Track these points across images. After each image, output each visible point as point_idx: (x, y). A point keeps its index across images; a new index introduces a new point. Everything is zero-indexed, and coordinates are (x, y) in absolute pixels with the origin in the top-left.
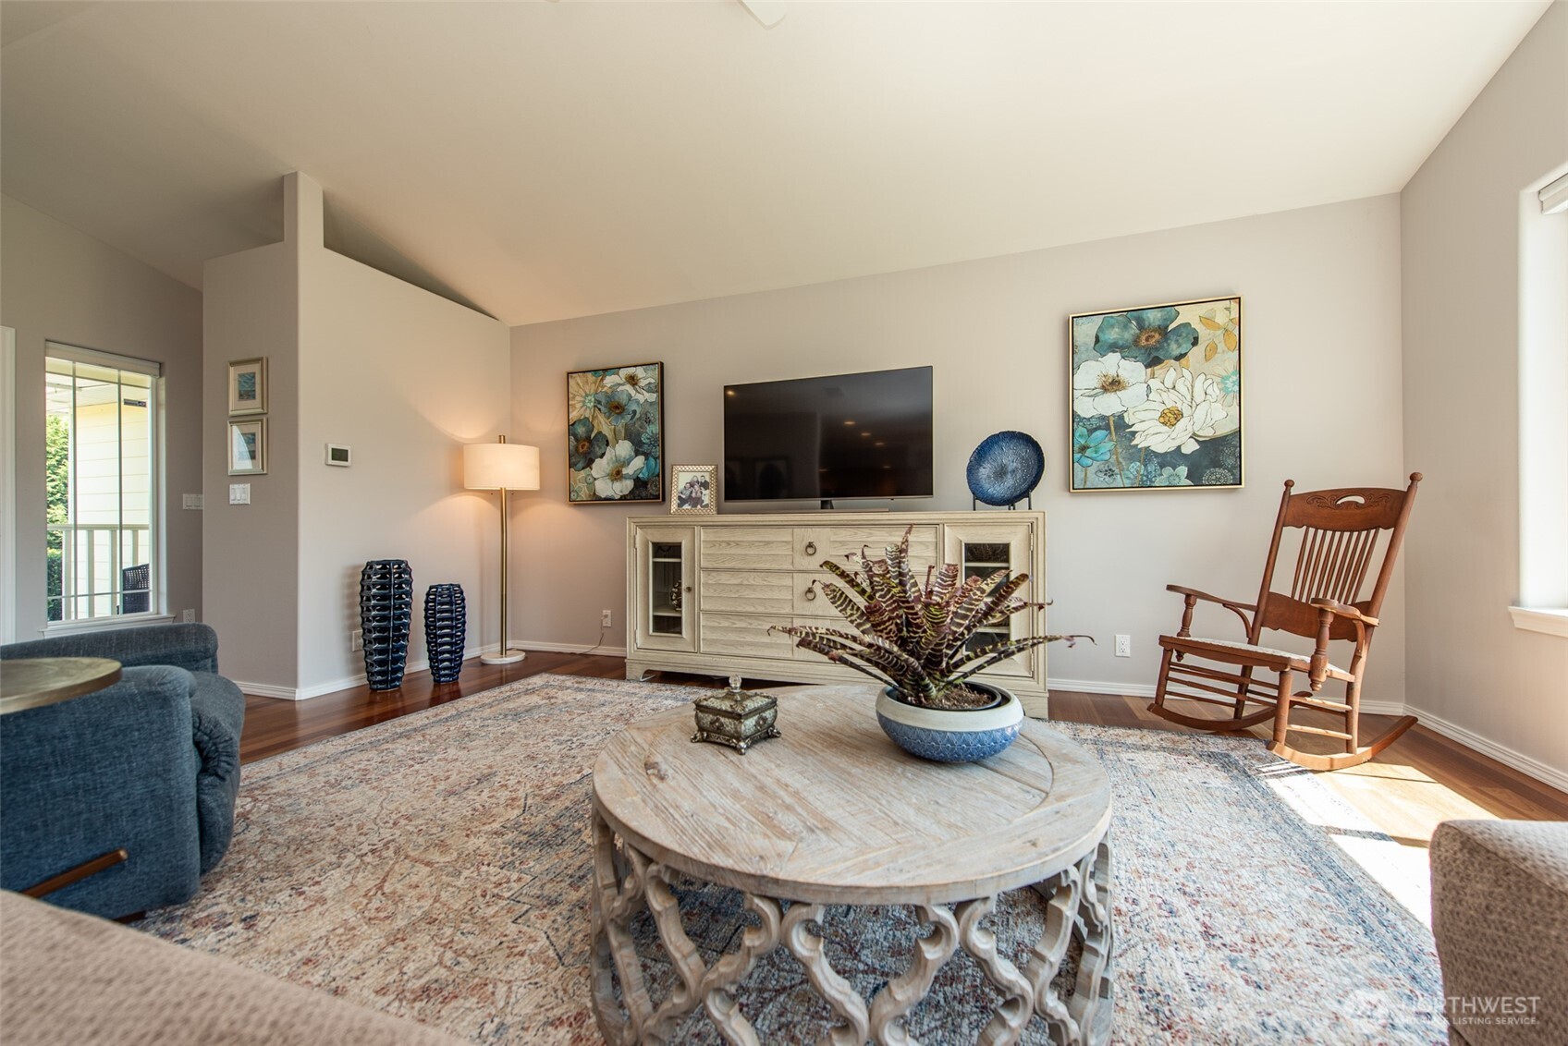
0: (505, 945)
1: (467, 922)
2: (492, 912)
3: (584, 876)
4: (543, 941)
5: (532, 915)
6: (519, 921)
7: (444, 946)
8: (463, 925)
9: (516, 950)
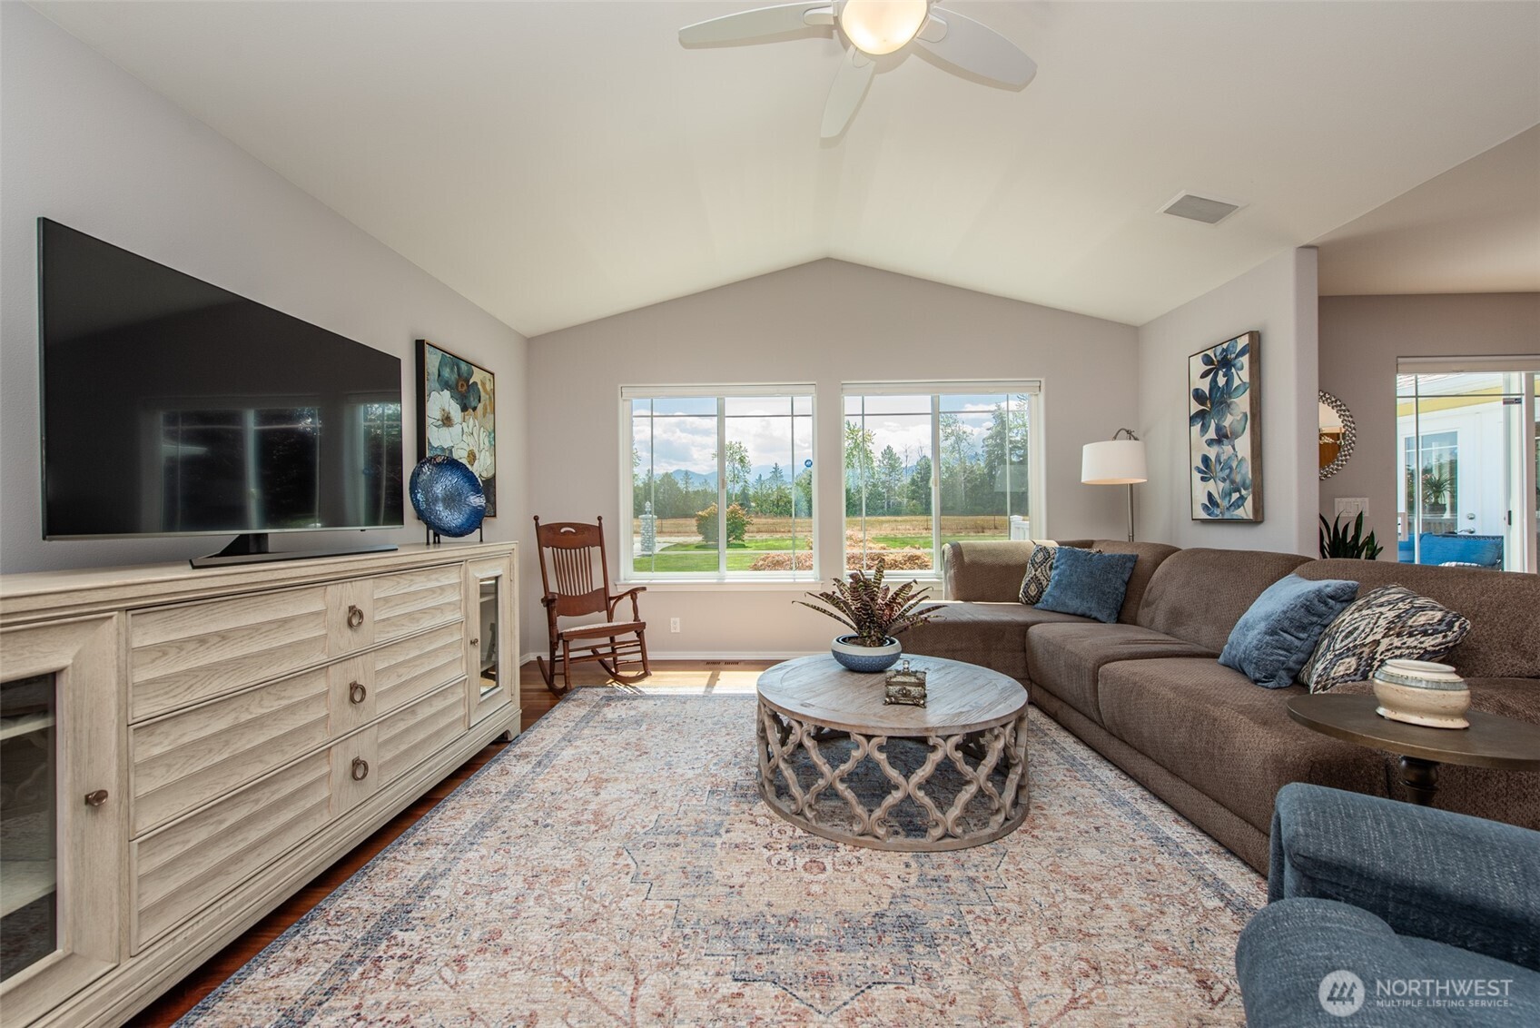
0: (1023, 880)
1: (1031, 910)
2: (1011, 904)
3: (933, 880)
4: (1003, 866)
5: (992, 883)
6: (1003, 886)
7: (1057, 906)
8: (1036, 910)
9: (1021, 873)
